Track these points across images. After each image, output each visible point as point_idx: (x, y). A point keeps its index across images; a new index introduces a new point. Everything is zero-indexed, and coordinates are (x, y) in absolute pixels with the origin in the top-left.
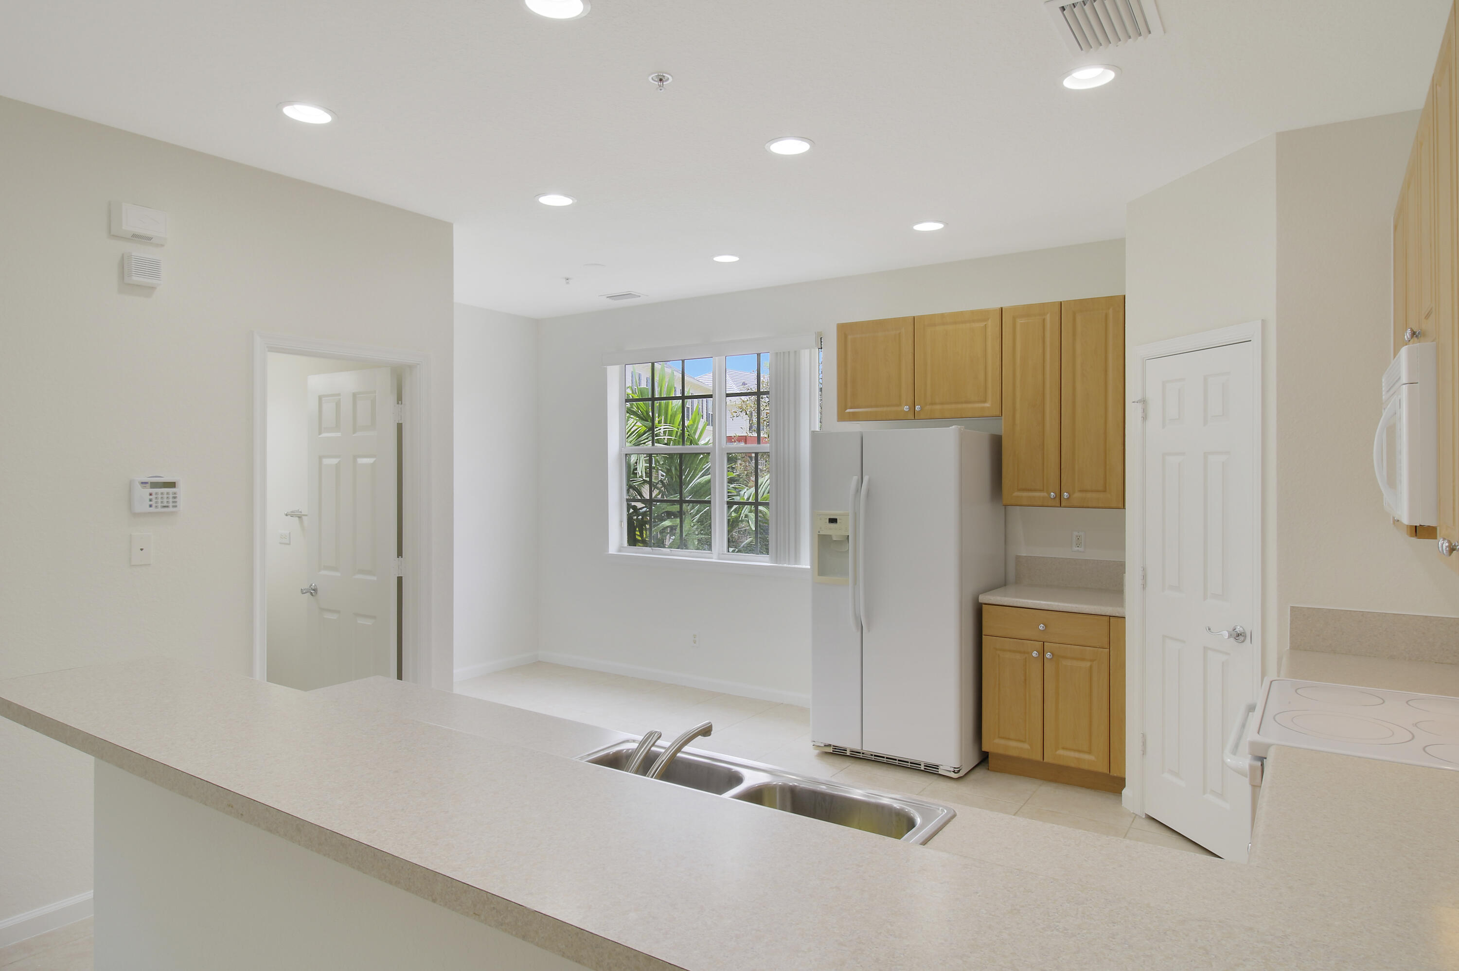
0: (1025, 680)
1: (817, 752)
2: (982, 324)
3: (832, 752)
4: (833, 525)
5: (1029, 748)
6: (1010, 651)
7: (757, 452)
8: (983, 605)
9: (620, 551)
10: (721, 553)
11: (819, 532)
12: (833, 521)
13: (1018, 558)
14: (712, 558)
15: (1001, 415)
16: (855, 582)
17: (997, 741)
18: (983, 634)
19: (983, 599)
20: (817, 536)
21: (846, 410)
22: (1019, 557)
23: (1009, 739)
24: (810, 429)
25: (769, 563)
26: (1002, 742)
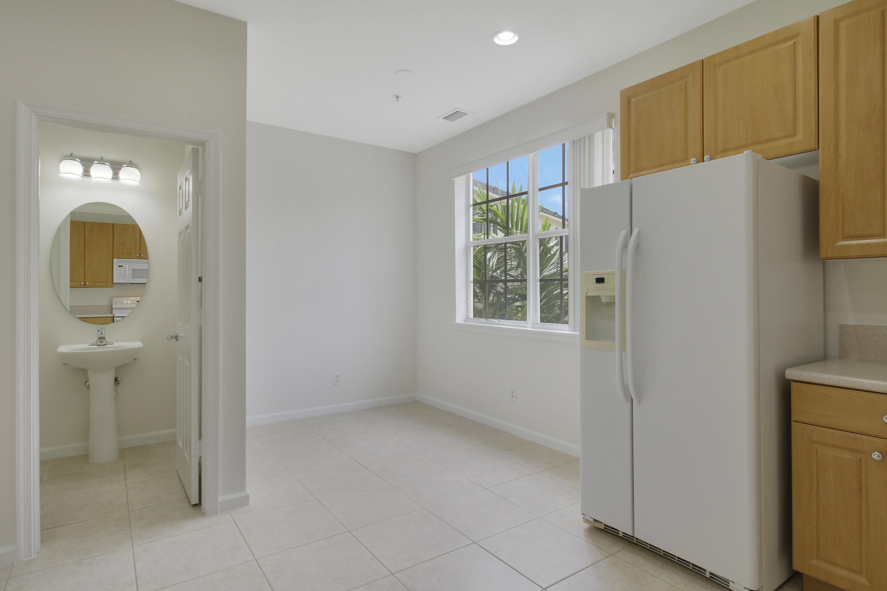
0: (860, 489)
1: (587, 525)
2: (791, 43)
3: (603, 528)
4: (600, 285)
5: (867, 583)
6: (835, 446)
7: (562, 235)
8: (792, 383)
9: (466, 321)
10: (535, 323)
11: (587, 293)
12: (600, 280)
13: (842, 328)
14: (527, 327)
15: (817, 148)
16: (623, 347)
17: (814, 562)
18: (792, 420)
19: (791, 374)
20: (585, 298)
21: (629, 176)
22: (845, 326)
23: (835, 564)
24: (580, 187)
25: (568, 331)
26: (823, 565)
